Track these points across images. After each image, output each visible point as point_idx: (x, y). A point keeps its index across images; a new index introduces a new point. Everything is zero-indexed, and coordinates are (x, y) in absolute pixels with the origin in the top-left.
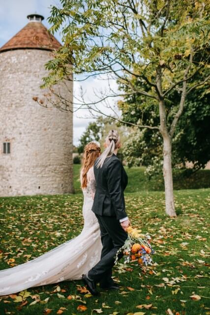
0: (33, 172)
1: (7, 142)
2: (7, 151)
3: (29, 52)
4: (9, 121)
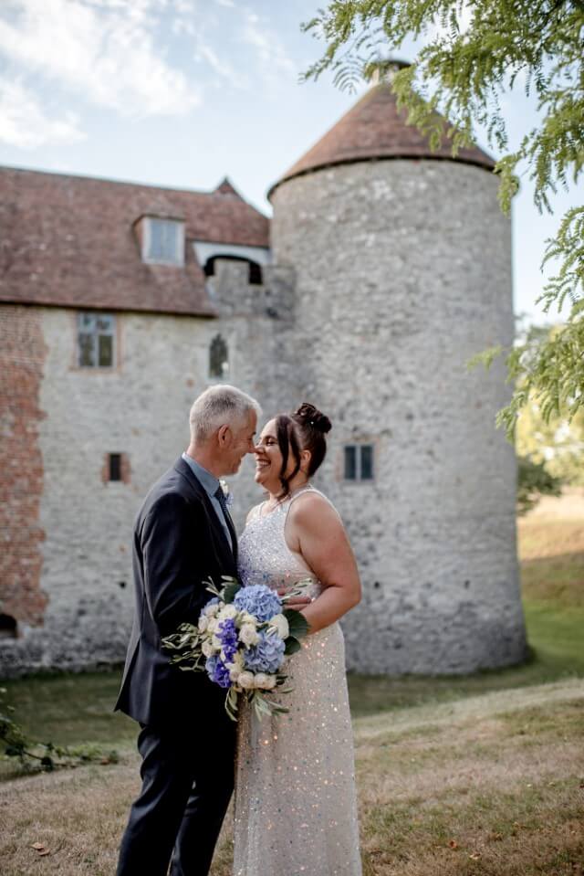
0: (451, 537)
1: (358, 445)
2: (359, 472)
3: (430, 168)
4: (369, 378)
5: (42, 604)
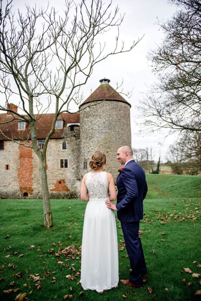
1: (85, 161)
2: (85, 167)
3: (96, 103)
4: (86, 148)
5: (32, 191)
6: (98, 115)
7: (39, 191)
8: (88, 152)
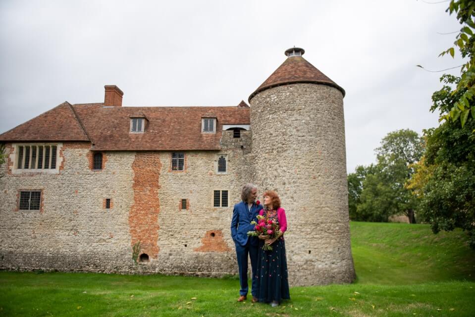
0: (302, 232)
3: (291, 87)
4: (270, 169)
5: (158, 251)
6: (296, 108)
7: (171, 251)
8: (276, 177)
